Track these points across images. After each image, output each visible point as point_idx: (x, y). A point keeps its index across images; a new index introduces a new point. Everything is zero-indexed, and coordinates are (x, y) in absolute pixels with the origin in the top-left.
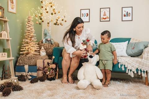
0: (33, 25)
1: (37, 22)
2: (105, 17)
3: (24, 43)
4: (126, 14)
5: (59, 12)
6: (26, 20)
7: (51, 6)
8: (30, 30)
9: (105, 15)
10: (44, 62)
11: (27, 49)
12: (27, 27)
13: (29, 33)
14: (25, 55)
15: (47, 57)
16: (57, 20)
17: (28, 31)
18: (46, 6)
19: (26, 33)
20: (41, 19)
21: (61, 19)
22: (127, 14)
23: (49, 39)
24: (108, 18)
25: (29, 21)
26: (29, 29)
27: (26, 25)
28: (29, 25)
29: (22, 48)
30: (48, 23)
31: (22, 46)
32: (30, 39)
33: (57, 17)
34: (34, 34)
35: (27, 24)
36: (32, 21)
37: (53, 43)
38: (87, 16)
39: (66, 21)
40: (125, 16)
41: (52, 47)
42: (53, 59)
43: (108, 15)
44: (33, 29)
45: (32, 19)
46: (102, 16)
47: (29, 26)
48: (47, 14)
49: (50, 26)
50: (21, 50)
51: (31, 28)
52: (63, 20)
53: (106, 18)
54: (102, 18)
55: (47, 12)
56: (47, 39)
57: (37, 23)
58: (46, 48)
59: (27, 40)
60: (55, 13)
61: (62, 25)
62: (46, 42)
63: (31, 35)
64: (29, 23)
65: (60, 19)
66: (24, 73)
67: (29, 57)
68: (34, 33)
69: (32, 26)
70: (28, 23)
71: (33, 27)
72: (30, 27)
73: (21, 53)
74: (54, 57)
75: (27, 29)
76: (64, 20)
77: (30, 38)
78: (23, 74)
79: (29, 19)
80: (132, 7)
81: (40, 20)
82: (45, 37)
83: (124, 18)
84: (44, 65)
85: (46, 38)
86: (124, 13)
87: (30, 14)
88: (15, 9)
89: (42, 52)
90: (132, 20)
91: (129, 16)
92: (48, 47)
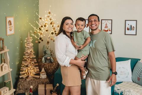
1: (37, 42)
2: (106, 29)
4: (129, 28)
9: (106, 27)
11: (26, 71)
15: (48, 80)
20: (40, 39)
22: (131, 28)
24: (110, 30)
26: (29, 51)
35: (26, 46)
36: (31, 42)
37: (53, 61)
38: (87, 27)
40: (128, 29)
41: (52, 66)
43: (109, 27)
44: (33, 51)
46: (103, 28)
47: (28, 48)
53: (107, 31)
54: (103, 30)
56: (47, 58)
62: (46, 62)
64: (28, 45)
67: (29, 82)
71: (33, 48)
83: (128, 32)
86: (127, 26)
88: (13, 30)
89: (43, 75)
90: (136, 35)
91: (133, 30)
92: (48, 67)
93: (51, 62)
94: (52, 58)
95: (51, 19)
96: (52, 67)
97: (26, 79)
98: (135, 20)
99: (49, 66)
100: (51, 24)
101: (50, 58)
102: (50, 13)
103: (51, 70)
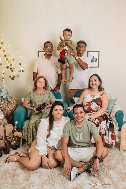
10: (5, 130)
15: (6, 121)
22: (94, 60)
23: (5, 97)
37: (10, 100)
39: (23, 71)
41: (9, 105)
42: (16, 125)
52: (20, 71)
55: (1, 64)
56: (2, 97)
58: (2, 108)
62: (1, 101)
74: (16, 122)
80: (99, 52)
84: (5, 133)
85: (1, 95)
90: (98, 67)
91: (96, 62)
92: (5, 107)
93: (8, 101)
94: (8, 97)
95: (4, 51)
96: (10, 107)
98: (98, 52)
99: (6, 105)
100: (5, 56)
101: (7, 96)
102: (2, 43)
103: (9, 109)
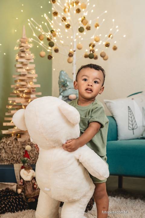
0: (32, 61)
1: (43, 53)
3: (10, 107)
5: (97, 25)
6: (16, 48)
7: (78, 11)
8: (26, 73)
12: (19, 65)
13: (22, 80)
14: (13, 138)
16: (94, 46)
17: (20, 75)
18: (64, 10)
19: (16, 81)
20: (51, 45)
21: (104, 43)
23: (73, 97)
25: (23, 52)
26: (23, 71)
27: (17, 60)
28: (23, 60)
29: (6, 119)
30: (71, 55)
31: (7, 114)
32: (26, 98)
33: (93, 37)
34: (35, 83)
35: (17, 57)
36: (31, 49)
39: (115, 49)
44: (33, 72)
45: (31, 46)
47: (22, 63)
48: (66, 30)
49: (74, 61)
50: (5, 124)
51: (28, 68)
52: (107, 45)
55: (68, 26)
56: (68, 96)
57: (41, 56)
59: (18, 100)
60: (88, 28)
61: (105, 60)
63: (29, 86)
64: (23, 55)
65: (100, 43)
66: (12, 184)
67: (23, 143)
68: (35, 80)
69: (31, 63)
70: (21, 57)
71: (34, 66)
72: (26, 65)
73: (4, 132)
75: (19, 70)
76: (111, 46)
77: (27, 93)
78: (10, 188)
79: (23, 45)
81: (50, 48)
82: (64, 91)
85: (66, 94)
87: (24, 32)
97: (16, 139)
